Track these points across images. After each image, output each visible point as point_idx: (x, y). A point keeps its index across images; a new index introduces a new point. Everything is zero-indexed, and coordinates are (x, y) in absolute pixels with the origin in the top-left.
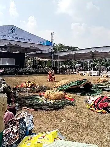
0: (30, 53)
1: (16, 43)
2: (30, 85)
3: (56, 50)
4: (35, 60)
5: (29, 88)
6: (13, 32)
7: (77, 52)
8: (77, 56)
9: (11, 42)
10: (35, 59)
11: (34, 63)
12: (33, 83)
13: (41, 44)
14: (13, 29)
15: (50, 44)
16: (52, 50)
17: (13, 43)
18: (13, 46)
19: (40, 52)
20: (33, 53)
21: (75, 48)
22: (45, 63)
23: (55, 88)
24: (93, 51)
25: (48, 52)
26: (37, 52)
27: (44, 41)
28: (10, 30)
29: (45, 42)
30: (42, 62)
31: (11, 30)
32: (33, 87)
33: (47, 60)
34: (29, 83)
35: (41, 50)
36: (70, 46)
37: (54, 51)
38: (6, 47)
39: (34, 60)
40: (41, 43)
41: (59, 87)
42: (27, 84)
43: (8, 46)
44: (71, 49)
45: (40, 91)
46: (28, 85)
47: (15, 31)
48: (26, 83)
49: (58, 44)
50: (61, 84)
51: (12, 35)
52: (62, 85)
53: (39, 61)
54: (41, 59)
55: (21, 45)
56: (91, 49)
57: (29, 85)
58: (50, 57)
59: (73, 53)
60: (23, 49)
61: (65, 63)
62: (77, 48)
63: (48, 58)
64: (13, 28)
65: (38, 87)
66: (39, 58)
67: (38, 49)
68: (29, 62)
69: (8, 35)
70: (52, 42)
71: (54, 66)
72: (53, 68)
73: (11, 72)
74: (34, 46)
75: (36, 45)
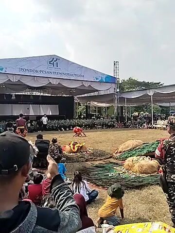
0: (80, 96)
1: (59, 81)
2: (76, 149)
4: (89, 106)
5: (74, 152)
6: (53, 64)
7: (157, 91)
8: (158, 98)
9: (51, 81)
10: (89, 104)
11: (87, 111)
12: (81, 146)
13: (98, 81)
14: (54, 60)
15: (112, 80)
16: (114, 89)
17: (55, 82)
18: (54, 86)
19: (96, 94)
20: (86, 95)
21: (156, 84)
22: (105, 110)
23: (117, 153)
25: (109, 93)
26: (92, 94)
27: (102, 76)
28: (50, 62)
29: (105, 77)
30: (100, 109)
31: (52, 62)
32: (82, 151)
33: (107, 105)
34: (74, 145)
35: (97, 91)
36: (147, 82)
37: (118, 90)
38: (44, 89)
39: (86, 106)
40: (97, 79)
41: (124, 151)
42: (72, 147)
43: (47, 87)
44: (147, 86)
45: (92, 159)
46: (72, 149)
47: (57, 63)
48: (70, 144)
49: (126, 79)
50: (128, 147)
51: (53, 70)
52: (129, 149)
53: (95, 108)
54: (98, 104)
55: (66, 84)
57: (74, 148)
58: (112, 101)
59: (151, 93)
60: (70, 89)
61: (138, 109)
62: (159, 83)
63: (109, 102)
64: (53, 59)
65: (90, 150)
66: (96, 103)
67: (93, 89)
68: (81, 109)
69: (47, 70)
70: (115, 77)
71: (118, 114)
72: (117, 119)
73: (52, 126)
74: (87, 84)
75: (89, 84)
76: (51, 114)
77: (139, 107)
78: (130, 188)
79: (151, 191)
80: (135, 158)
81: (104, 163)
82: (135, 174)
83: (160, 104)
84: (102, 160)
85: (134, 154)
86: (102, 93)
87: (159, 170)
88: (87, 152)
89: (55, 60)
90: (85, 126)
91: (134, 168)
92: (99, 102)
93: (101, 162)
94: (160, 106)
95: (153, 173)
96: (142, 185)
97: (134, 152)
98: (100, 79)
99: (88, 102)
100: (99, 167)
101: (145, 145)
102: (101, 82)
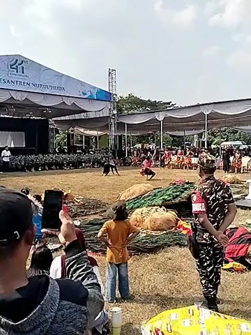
0: (59, 119)
1: (25, 95)
3: (120, 110)
4: (73, 135)
6: (17, 69)
7: (169, 114)
8: (170, 124)
9: (14, 95)
10: (72, 131)
11: (69, 141)
12: (65, 194)
13: (85, 97)
14: (17, 63)
15: (106, 96)
16: (110, 109)
17: (19, 97)
18: (18, 102)
19: (82, 116)
20: (67, 118)
21: (165, 103)
22: (96, 139)
24: (207, 111)
25: (102, 116)
26: (77, 116)
27: (92, 91)
28: (11, 66)
29: (96, 91)
30: (88, 138)
31: (15, 66)
32: (66, 201)
33: (99, 133)
35: (85, 111)
36: (153, 100)
37: (115, 112)
38: (2, 107)
39: (69, 135)
40: (84, 94)
41: (128, 200)
43: (8, 104)
44: (154, 106)
45: (83, 212)
47: (23, 68)
49: (125, 95)
50: (133, 194)
51: (17, 78)
52: (134, 196)
53: (81, 136)
54: (85, 132)
55: (37, 100)
56: (202, 107)
58: (107, 127)
59: (160, 117)
61: (141, 139)
62: (169, 103)
63: (101, 129)
64: (17, 60)
65: (78, 201)
66: (82, 130)
67: (78, 109)
68: (59, 138)
69: (7, 78)
70: (111, 92)
71: (116, 147)
72: (114, 153)
73: (16, 165)
74: (69, 102)
75: (73, 101)
76: (12, 146)
77: (142, 136)
78: (142, 252)
79: (170, 255)
80: (145, 209)
81: (101, 218)
82: (145, 231)
83: (170, 133)
84: (97, 213)
85: (142, 204)
86: (92, 115)
87: (177, 224)
88: (74, 203)
89: (19, 62)
90: (68, 164)
91: (144, 223)
92: (86, 128)
93: (96, 217)
94: (171, 136)
95: (169, 229)
96: (157, 247)
97: (143, 201)
98: (89, 94)
99: (71, 129)
100: (95, 225)
101: (157, 190)
102: (90, 99)
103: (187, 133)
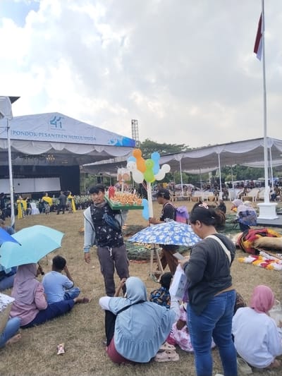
1: (64, 146)
6: (56, 125)
7: (187, 156)
8: (188, 163)
9: (54, 146)
13: (113, 144)
14: (56, 119)
15: (131, 143)
17: (58, 148)
18: (58, 152)
19: (110, 161)
20: (96, 163)
21: (179, 146)
24: (219, 151)
26: (105, 162)
27: (119, 139)
28: (51, 122)
29: (121, 139)
31: (54, 122)
35: (112, 157)
39: (99, 178)
40: (112, 142)
43: (49, 154)
47: (61, 123)
51: (56, 132)
56: (214, 148)
59: (179, 158)
62: (182, 146)
64: (55, 117)
66: (108, 173)
67: (107, 155)
69: (48, 133)
70: (134, 139)
74: (99, 150)
75: (103, 149)
83: (188, 172)
86: (118, 160)
92: (113, 172)
98: (116, 142)
99: (99, 173)
102: (117, 146)
103: (203, 171)
